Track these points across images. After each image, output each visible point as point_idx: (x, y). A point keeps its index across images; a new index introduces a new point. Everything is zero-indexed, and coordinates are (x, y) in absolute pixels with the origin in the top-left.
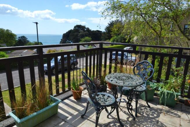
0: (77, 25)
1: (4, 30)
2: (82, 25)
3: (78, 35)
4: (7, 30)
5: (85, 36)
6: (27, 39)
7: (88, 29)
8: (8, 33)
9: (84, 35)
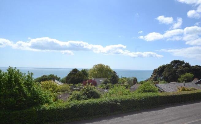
0: (174, 60)
1: (105, 66)
2: (180, 60)
3: (176, 71)
4: (107, 66)
5: (186, 73)
6: (117, 74)
7: (188, 65)
8: (107, 69)
9: (184, 71)
